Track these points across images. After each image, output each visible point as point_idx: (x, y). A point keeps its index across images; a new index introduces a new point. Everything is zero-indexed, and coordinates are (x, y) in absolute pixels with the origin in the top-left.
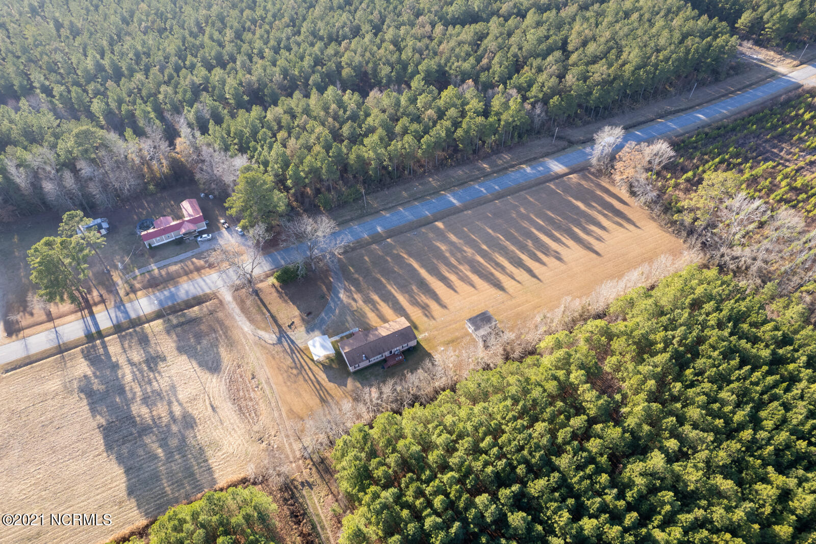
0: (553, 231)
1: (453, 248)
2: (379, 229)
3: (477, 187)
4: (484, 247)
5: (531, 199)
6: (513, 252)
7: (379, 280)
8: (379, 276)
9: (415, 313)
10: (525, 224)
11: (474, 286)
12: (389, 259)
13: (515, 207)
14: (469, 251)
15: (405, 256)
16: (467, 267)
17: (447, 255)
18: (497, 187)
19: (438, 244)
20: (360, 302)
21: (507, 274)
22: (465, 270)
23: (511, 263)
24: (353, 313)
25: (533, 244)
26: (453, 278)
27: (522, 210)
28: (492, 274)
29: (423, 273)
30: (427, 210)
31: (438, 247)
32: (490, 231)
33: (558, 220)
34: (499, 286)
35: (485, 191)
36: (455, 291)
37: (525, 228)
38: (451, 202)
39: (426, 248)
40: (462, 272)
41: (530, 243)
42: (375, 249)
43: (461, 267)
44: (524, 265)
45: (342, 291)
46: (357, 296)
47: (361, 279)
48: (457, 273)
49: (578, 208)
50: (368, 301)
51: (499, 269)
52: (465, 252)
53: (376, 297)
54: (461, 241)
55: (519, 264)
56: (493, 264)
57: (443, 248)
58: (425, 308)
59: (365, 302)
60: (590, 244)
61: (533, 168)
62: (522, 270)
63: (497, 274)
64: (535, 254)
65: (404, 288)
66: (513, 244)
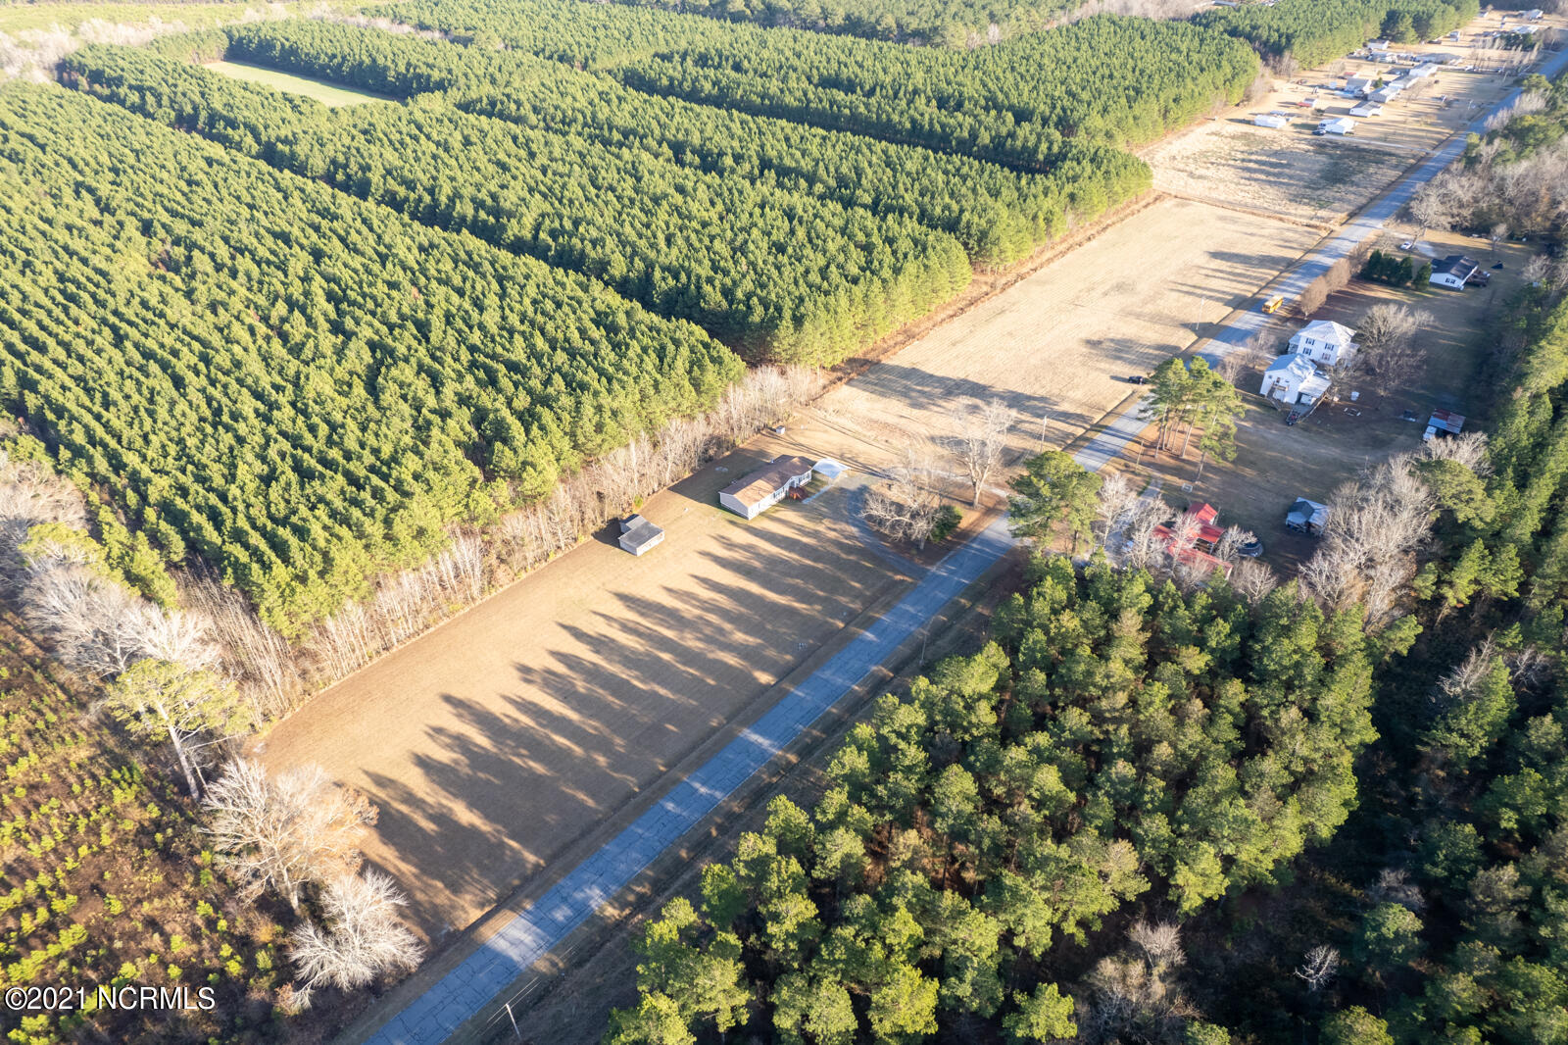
0: (532, 724)
1: (722, 639)
2: (869, 636)
3: (718, 794)
4: (666, 656)
5: (581, 796)
6: (610, 661)
7: (815, 561)
8: (820, 566)
9: (740, 536)
10: (592, 726)
11: (669, 590)
12: (821, 593)
13: (619, 762)
14: (691, 642)
15: (796, 605)
16: (687, 615)
17: (727, 626)
18: (670, 806)
19: (751, 640)
20: (821, 528)
21: (615, 620)
22: (689, 611)
23: (613, 641)
24: (823, 516)
25: (574, 685)
26: (706, 594)
27: (602, 760)
28: (642, 614)
29: (754, 588)
30: (802, 699)
31: (746, 633)
32: (662, 691)
33: (519, 755)
34: (626, 599)
35: (697, 785)
36: (696, 577)
37: (591, 717)
38: (761, 734)
39: (769, 627)
40: (693, 606)
41: (581, 686)
42: (853, 602)
43: (697, 612)
44: (588, 643)
45: (857, 534)
46: (832, 535)
47: (844, 556)
48: (699, 600)
49: (473, 804)
50: (815, 534)
51: (631, 625)
52: (699, 639)
53: (805, 540)
54: (711, 656)
55: (598, 643)
56: (642, 629)
57: (739, 637)
58: (730, 545)
59: (816, 531)
60: (459, 716)
61: (581, 909)
62: (591, 633)
63: (631, 616)
64: (570, 667)
65: (772, 562)
66: (613, 676)
